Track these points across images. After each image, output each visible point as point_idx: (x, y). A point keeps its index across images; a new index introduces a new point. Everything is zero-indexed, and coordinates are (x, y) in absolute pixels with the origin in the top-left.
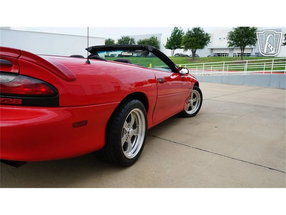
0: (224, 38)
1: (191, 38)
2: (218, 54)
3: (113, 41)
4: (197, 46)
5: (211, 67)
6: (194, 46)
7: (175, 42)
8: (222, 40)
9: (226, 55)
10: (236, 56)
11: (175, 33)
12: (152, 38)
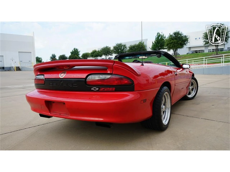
0: (200, 38)
1: (172, 41)
2: (195, 51)
3: (110, 48)
4: (178, 46)
5: (192, 62)
6: (175, 47)
7: (159, 44)
8: (198, 40)
9: (202, 52)
10: (211, 52)
11: (158, 38)
12: (140, 43)
